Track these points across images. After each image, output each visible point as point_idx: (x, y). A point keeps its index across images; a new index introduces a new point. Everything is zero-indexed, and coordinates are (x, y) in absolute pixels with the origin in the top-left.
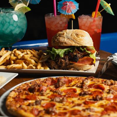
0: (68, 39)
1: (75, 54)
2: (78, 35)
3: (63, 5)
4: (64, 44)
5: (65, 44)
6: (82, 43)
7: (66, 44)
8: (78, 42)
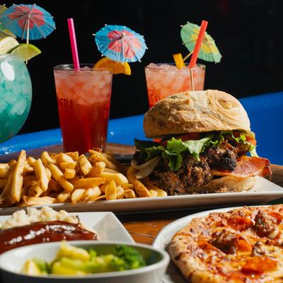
0: (204, 113)
1: (223, 151)
2: (224, 101)
3: (111, 40)
4: (197, 127)
5: (199, 126)
6: (238, 121)
7: (203, 126)
8: (230, 121)
